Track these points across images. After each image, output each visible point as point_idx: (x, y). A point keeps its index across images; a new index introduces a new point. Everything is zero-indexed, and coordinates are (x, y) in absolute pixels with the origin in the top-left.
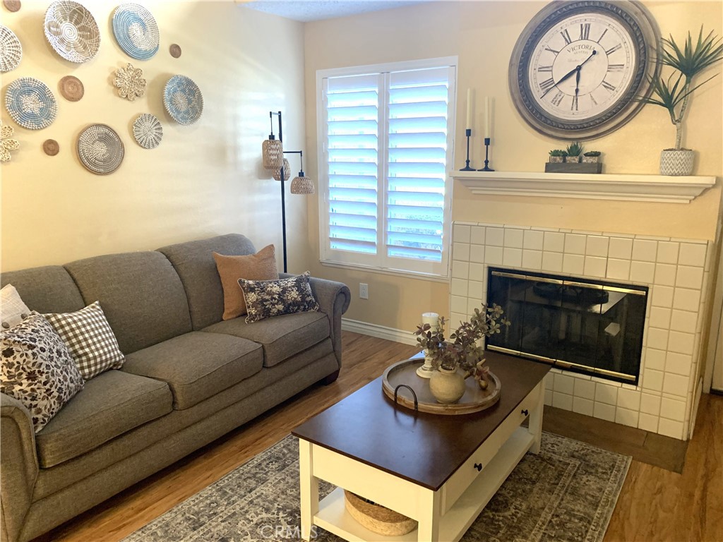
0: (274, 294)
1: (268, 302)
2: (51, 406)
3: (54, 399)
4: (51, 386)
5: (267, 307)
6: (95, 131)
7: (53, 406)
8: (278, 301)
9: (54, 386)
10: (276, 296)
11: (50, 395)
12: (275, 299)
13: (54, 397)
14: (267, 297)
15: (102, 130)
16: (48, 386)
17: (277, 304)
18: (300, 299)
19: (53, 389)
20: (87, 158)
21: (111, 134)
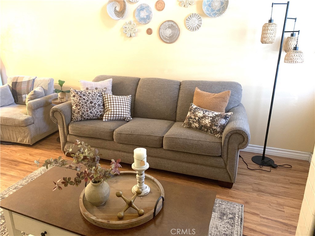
0: (197, 116)
1: (192, 120)
2: (77, 117)
3: (79, 115)
4: (80, 111)
5: (190, 122)
6: (167, 23)
7: (78, 117)
8: (197, 121)
9: (81, 111)
10: (197, 118)
11: (78, 113)
12: (196, 119)
13: (80, 114)
14: (193, 117)
15: (170, 23)
16: (79, 110)
17: (195, 122)
18: (209, 125)
19: (80, 112)
20: (162, 36)
21: (174, 25)
